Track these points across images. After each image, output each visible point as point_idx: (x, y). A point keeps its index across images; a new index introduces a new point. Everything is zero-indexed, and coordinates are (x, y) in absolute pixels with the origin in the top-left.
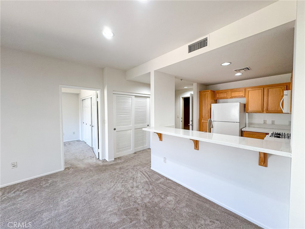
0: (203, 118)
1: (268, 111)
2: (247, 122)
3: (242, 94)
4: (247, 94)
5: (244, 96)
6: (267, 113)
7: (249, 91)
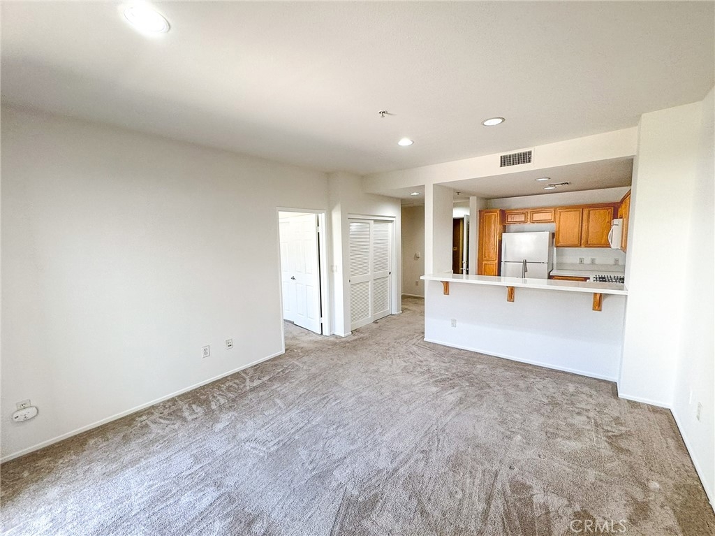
0: (485, 257)
1: (588, 245)
2: (555, 262)
3: (548, 216)
4: (557, 216)
5: (553, 220)
6: (586, 247)
7: (560, 212)
